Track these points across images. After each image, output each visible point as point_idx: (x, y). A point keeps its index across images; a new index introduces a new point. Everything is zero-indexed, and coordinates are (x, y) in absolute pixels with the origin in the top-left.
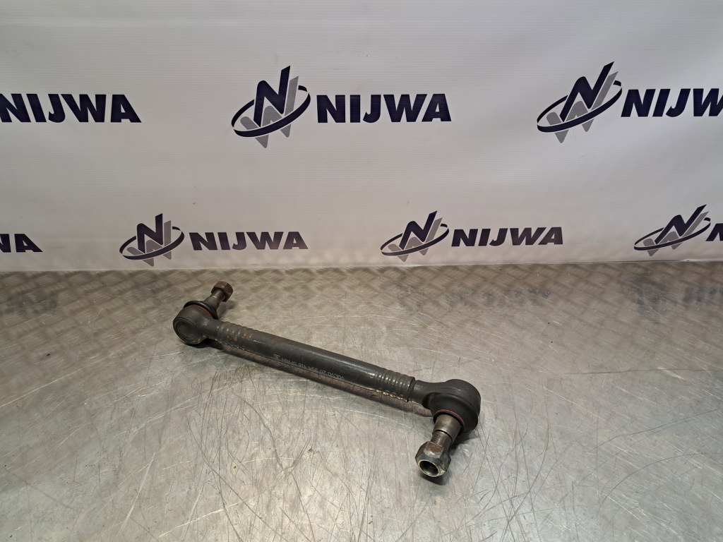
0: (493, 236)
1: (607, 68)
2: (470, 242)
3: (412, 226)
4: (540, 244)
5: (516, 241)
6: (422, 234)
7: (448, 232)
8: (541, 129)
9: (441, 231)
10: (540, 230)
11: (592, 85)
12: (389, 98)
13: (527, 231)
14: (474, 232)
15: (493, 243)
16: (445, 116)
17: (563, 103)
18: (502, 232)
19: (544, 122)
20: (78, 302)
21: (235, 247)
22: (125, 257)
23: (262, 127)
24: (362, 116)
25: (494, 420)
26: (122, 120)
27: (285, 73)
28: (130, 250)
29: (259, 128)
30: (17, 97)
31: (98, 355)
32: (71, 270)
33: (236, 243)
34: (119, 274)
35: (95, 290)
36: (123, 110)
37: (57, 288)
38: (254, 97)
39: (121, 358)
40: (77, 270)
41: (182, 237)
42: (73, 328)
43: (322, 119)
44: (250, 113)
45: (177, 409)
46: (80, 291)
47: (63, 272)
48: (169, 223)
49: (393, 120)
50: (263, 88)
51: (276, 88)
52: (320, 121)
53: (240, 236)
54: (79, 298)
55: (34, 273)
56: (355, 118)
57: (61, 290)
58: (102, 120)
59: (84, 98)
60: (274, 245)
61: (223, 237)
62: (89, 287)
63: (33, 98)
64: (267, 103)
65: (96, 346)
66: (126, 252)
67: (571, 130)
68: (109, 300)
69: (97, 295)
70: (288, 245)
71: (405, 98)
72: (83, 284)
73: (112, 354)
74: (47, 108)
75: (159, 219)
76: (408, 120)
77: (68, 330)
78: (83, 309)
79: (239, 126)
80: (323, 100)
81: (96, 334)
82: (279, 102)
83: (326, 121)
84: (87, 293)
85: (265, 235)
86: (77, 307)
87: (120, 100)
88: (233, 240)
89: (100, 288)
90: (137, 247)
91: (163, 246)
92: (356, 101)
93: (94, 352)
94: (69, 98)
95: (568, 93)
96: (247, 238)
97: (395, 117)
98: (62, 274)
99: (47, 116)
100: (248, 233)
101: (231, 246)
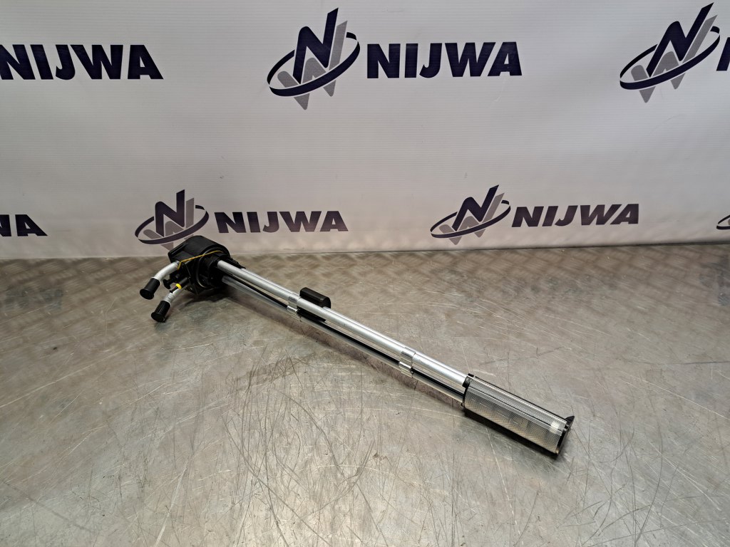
0: (560, 215)
1: (705, 11)
2: (533, 222)
3: (469, 203)
4: (613, 223)
5: (586, 221)
6: (479, 212)
7: (509, 210)
8: (624, 85)
9: (501, 209)
10: (614, 208)
11: (686, 33)
12: (452, 48)
13: (600, 208)
14: (538, 210)
15: (560, 223)
16: (515, 70)
17: (652, 54)
18: (572, 210)
19: (629, 78)
20: (89, 290)
21: (266, 229)
22: (141, 241)
23: (302, 84)
24: (419, 70)
25: (592, 418)
26: (141, 76)
27: (332, 16)
28: (147, 233)
29: (299, 85)
30: (19, 49)
31: (113, 347)
32: (80, 257)
33: (268, 225)
34: (134, 261)
35: (108, 278)
36: (143, 64)
37: (64, 277)
38: (294, 47)
39: (141, 351)
40: (86, 257)
41: (206, 217)
42: (84, 318)
43: (372, 73)
44: (289, 67)
45: (210, 408)
46: (91, 278)
47: (70, 259)
48: (192, 201)
49: (454, 75)
50: (306, 36)
51: (321, 36)
52: (369, 76)
53: (272, 216)
54: (90, 286)
55: (38, 261)
56: (410, 73)
57: (69, 279)
58: (118, 77)
59: (98, 49)
60: (311, 226)
61: (253, 217)
62: (101, 275)
63: (38, 49)
64: (309, 54)
65: (111, 338)
66: (142, 235)
67: (658, 86)
68: (124, 289)
69: (109, 282)
70: (326, 227)
71: (470, 47)
72: (94, 272)
73: (130, 347)
74: (54, 62)
75: (181, 196)
76: (472, 74)
77: (77, 321)
78: (94, 298)
79: (277, 83)
80: (374, 50)
81: (110, 325)
82: (323, 53)
83: (376, 76)
84: (98, 281)
85: (301, 215)
86: (88, 296)
87: (139, 52)
88: (263, 221)
89: (113, 275)
90: (154, 230)
91: (185, 229)
92: (412, 50)
93: (109, 345)
94: (80, 50)
95: (658, 42)
96: (280, 218)
97: (457, 71)
98: (69, 261)
99: (54, 72)
100: (282, 213)
101: (262, 227)
